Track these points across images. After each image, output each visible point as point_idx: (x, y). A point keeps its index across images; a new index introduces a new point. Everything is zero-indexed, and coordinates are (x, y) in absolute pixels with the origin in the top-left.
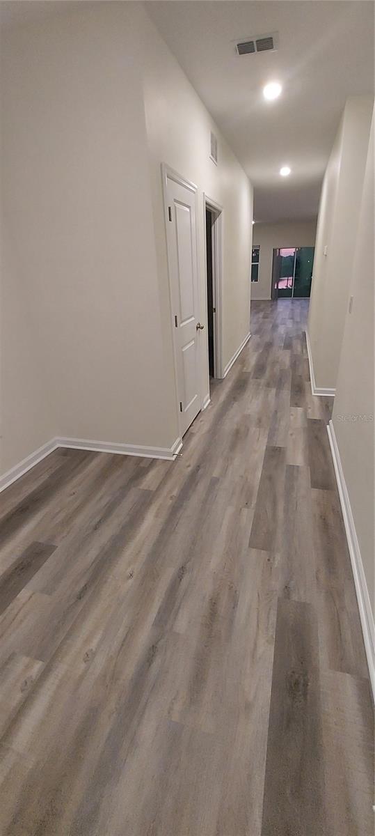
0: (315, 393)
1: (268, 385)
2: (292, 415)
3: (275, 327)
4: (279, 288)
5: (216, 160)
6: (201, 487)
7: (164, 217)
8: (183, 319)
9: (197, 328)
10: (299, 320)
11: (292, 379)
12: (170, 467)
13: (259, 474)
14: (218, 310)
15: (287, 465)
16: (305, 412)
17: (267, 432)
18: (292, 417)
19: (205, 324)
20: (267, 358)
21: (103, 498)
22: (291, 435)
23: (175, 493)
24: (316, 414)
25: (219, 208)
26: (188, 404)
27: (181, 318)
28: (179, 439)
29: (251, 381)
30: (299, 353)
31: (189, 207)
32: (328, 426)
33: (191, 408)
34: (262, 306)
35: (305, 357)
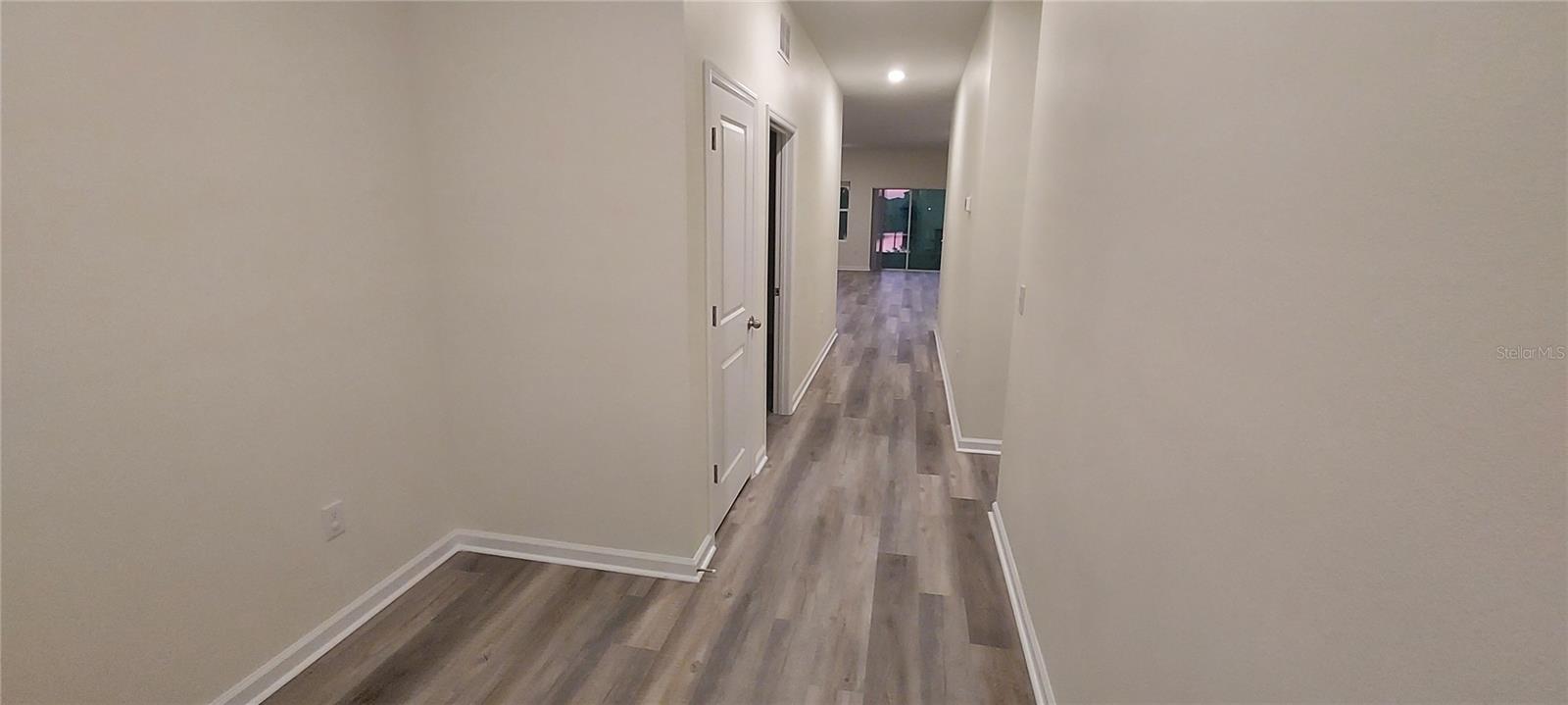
0: (960, 447)
1: (874, 430)
2: (923, 490)
3: (879, 321)
4: (884, 251)
5: (788, 56)
6: (755, 642)
7: (705, 146)
8: (725, 312)
9: (749, 326)
10: (921, 310)
11: (917, 418)
12: (690, 596)
13: (867, 613)
14: (783, 292)
15: (920, 594)
16: (946, 484)
17: (878, 524)
18: (922, 495)
19: (762, 319)
20: (869, 377)
21: (548, 668)
22: (924, 530)
23: (701, 656)
24: (967, 491)
25: (792, 128)
26: (728, 467)
27: (723, 309)
28: (709, 537)
29: (843, 421)
30: (926, 371)
31: (744, 127)
32: (989, 513)
33: (732, 477)
34: (855, 282)
35: (937, 378)
